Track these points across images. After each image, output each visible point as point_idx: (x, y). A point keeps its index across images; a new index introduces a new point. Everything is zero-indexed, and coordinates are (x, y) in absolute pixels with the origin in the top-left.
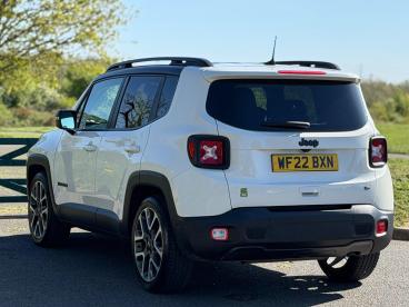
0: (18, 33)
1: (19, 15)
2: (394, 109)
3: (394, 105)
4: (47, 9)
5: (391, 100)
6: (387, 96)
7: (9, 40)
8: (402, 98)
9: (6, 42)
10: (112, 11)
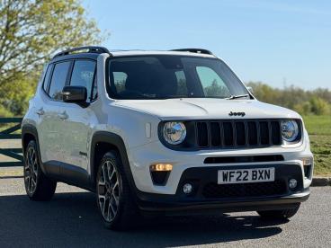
0: (18, 52)
1: (18, 38)
2: (309, 110)
3: (310, 107)
4: (40, 34)
5: (308, 103)
6: (305, 100)
7: (11, 58)
8: (316, 102)
9: (10, 59)
10: (89, 34)
